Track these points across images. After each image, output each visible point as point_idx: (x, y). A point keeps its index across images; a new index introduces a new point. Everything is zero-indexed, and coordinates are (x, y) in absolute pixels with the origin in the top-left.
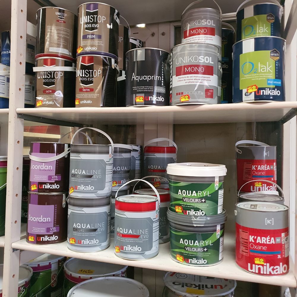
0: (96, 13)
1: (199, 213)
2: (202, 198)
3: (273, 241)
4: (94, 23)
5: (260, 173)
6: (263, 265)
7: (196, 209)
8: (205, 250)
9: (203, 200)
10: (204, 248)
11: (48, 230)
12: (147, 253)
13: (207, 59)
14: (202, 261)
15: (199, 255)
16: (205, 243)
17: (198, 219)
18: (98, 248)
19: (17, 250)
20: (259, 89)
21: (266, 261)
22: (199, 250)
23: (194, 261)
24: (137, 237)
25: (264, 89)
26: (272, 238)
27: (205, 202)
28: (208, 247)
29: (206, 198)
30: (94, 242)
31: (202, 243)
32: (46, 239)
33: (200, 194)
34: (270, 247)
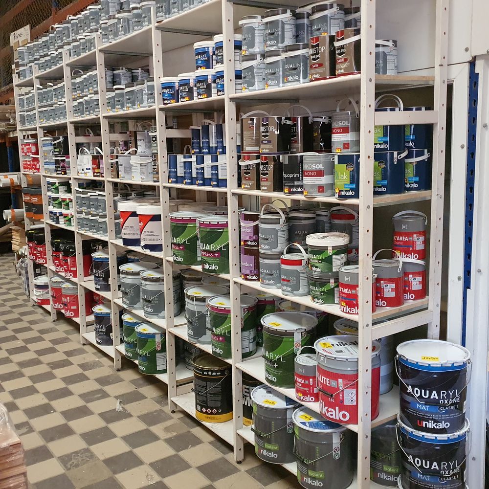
0: (267, 125)
1: (318, 270)
2: (319, 260)
3: (350, 292)
4: (266, 132)
5: (398, 243)
6: (345, 306)
7: (317, 267)
8: (322, 294)
9: (320, 262)
10: (321, 292)
11: (251, 272)
12: (295, 292)
13: (318, 166)
14: (321, 301)
15: (318, 296)
16: (321, 290)
17: (315, 273)
18: (275, 287)
19: (237, 283)
20: (340, 191)
21: (346, 304)
22: (318, 293)
23: (316, 300)
24: (289, 281)
25: (342, 191)
26: (349, 290)
27: (321, 263)
28: (324, 292)
29: (322, 260)
30: (271, 282)
31: (320, 289)
32: (250, 277)
33: (318, 256)
34: (348, 295)
